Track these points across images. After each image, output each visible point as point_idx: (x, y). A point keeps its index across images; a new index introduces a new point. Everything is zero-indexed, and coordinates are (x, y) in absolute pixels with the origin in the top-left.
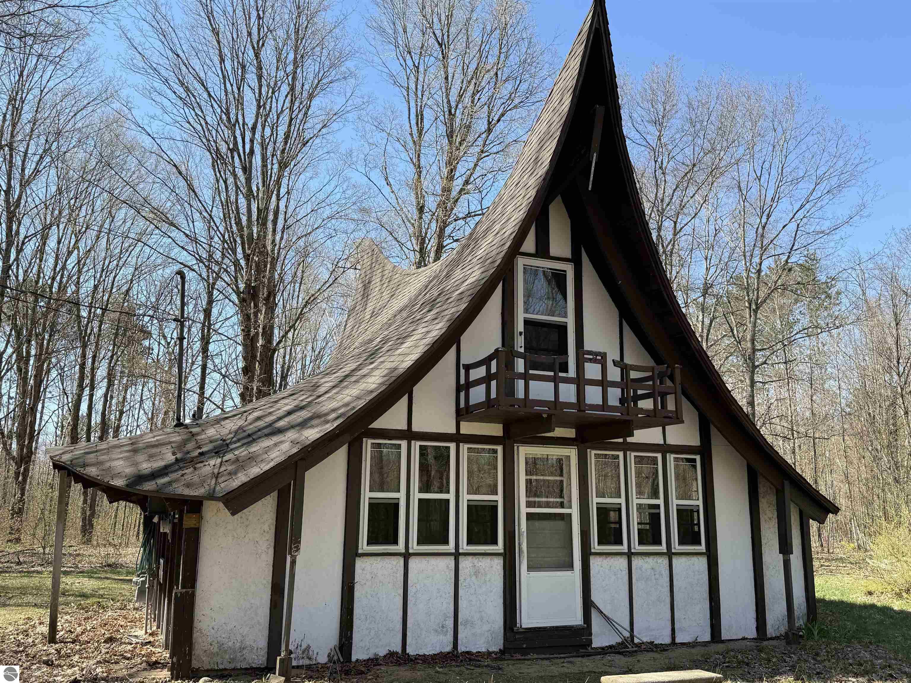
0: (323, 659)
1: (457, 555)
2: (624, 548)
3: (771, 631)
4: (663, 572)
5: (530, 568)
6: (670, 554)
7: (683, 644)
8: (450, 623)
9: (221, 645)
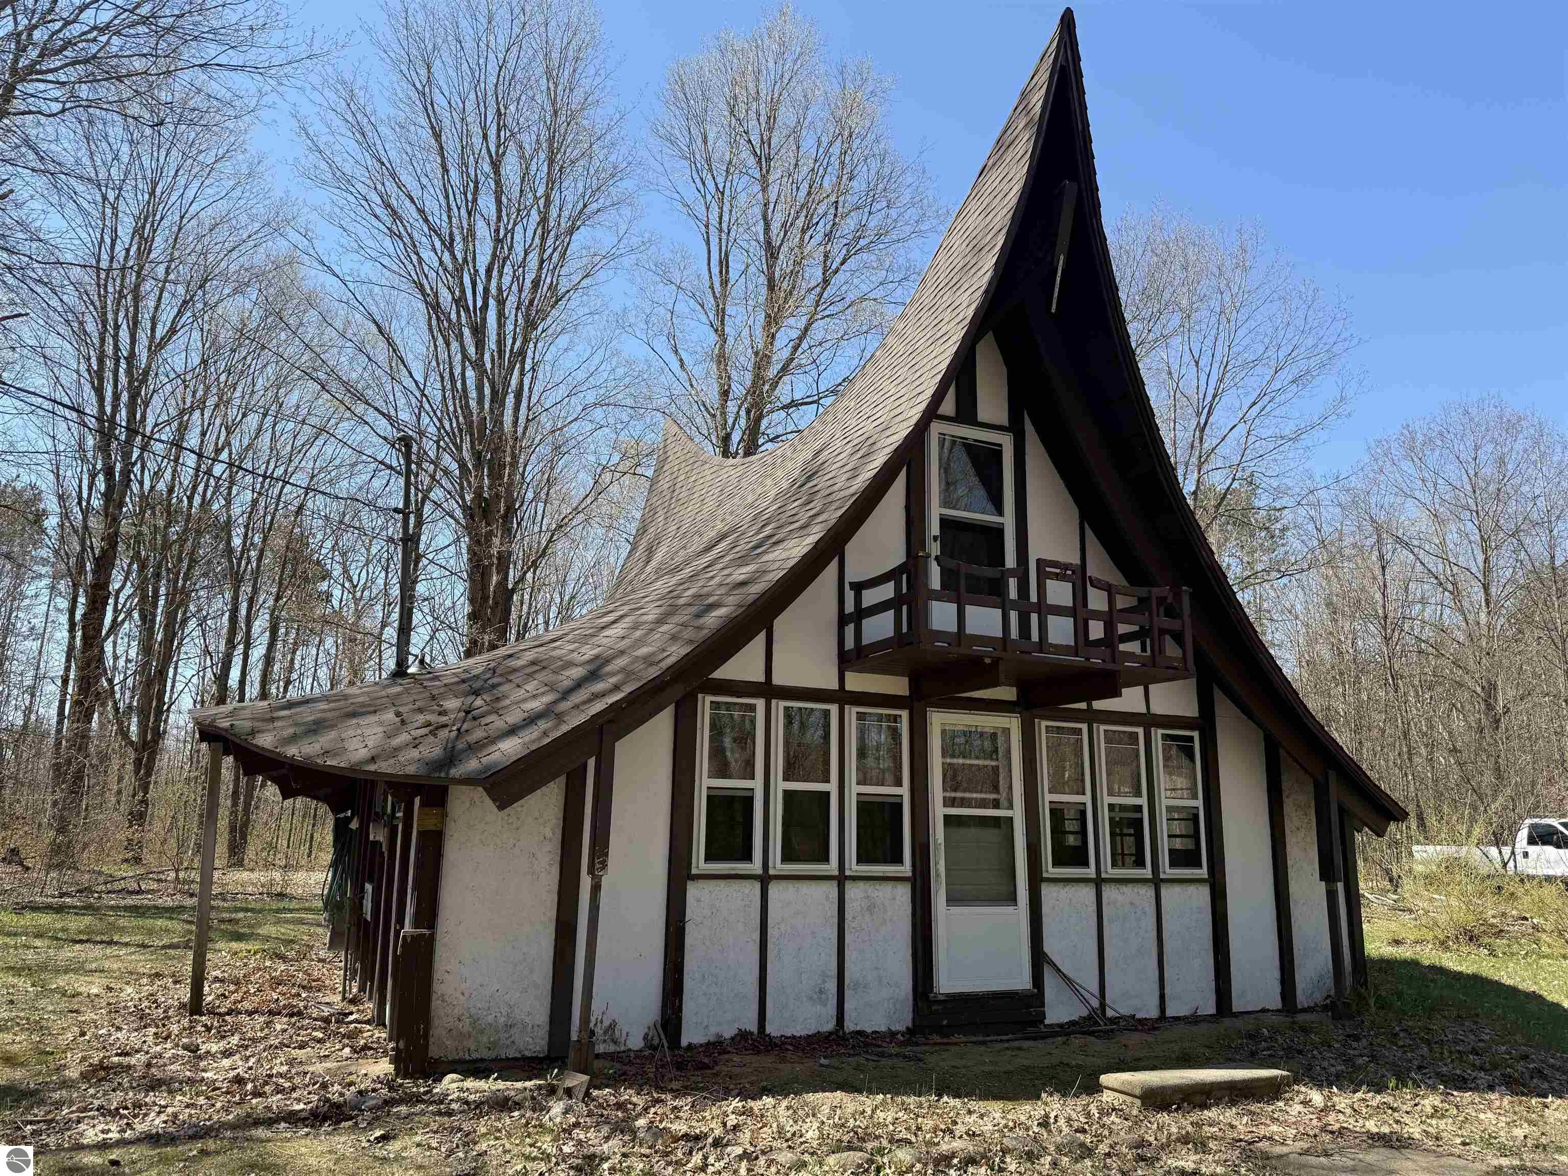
0: (636, 1042)
1: (841, 879)
2: (1091, 872)
3: (1302, 998)
4: (1147, 909)
5: (952, 900)
6: (1157, 882)
7: (1177, 1019)
8: (832, 986)
9: (475, 1021)
